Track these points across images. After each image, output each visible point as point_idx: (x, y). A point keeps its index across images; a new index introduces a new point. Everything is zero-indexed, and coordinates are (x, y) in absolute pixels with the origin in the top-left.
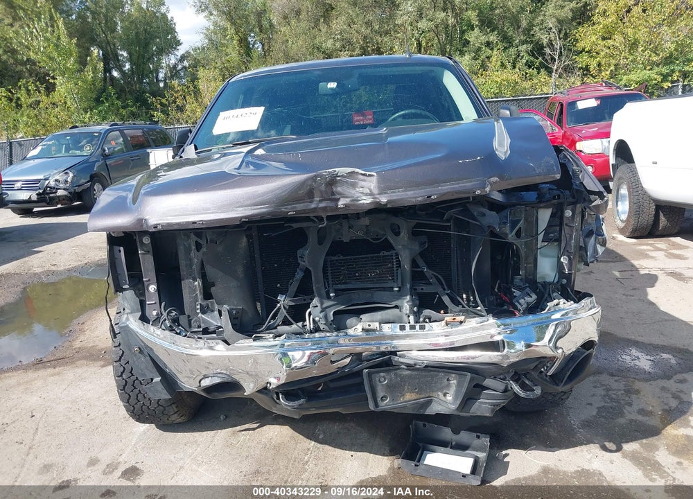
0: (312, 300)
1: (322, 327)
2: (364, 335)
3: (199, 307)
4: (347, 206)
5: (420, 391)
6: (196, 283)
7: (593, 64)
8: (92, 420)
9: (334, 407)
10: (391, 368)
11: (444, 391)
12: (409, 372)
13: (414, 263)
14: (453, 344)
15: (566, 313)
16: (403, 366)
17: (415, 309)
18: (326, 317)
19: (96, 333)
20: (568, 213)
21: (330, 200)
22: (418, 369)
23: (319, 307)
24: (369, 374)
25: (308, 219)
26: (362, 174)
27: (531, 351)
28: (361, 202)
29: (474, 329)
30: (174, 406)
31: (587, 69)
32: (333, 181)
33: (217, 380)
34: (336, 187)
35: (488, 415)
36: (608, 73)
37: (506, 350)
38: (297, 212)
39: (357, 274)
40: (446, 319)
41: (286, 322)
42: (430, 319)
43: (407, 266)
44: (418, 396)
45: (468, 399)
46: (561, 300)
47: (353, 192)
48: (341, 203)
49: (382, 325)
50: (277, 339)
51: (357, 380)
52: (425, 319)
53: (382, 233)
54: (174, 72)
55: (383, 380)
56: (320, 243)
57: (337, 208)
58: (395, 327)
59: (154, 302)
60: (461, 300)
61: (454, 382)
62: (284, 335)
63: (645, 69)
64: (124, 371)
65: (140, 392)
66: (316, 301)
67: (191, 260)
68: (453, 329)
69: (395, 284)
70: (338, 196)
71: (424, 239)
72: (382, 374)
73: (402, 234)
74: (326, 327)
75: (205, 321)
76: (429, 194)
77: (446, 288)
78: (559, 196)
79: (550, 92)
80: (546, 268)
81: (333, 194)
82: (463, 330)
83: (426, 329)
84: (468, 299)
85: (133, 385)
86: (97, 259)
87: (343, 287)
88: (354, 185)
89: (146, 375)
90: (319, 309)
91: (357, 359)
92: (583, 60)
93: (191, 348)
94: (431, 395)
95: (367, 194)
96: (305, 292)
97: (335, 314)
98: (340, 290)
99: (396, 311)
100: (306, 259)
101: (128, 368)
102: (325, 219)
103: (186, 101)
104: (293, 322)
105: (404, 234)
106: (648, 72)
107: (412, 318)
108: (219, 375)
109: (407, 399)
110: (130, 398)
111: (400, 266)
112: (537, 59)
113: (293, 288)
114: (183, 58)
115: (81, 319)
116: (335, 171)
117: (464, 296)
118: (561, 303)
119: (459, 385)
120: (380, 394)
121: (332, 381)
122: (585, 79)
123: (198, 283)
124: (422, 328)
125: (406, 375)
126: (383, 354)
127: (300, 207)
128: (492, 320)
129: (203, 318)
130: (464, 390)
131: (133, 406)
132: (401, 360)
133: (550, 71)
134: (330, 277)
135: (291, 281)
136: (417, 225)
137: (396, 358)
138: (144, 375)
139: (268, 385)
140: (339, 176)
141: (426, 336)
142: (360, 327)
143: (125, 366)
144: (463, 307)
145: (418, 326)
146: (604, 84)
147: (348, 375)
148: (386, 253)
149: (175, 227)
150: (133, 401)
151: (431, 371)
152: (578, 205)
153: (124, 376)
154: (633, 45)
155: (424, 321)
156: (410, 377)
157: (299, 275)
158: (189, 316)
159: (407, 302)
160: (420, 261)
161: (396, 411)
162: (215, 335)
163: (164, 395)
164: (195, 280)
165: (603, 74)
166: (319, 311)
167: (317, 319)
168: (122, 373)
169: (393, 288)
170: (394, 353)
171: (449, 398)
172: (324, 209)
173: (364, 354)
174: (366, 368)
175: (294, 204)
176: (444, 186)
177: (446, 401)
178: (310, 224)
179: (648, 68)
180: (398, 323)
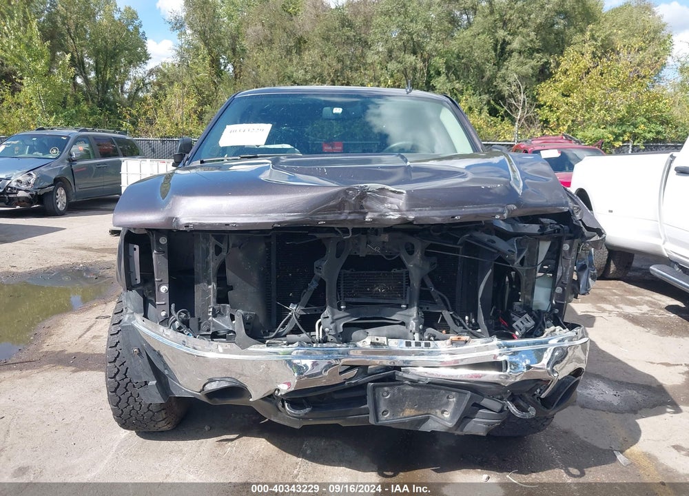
0: (323, 310)
1: (330, 338)
2: (372, 348)
3: (211, 310)
4: (374, 220)
5: (419, 408)
6: (210, 287)
7: (553, 119)
8: (67, 424)
9: (336, 418)
10: (395, 383)
11: (443, 409)
12: (412, 388)
13: (423, 283)
14: (458, 363)
15: (563, 339)
16: (407, 382)
17: (421, 327)
18: (336, 328)
19: (64, 338)
20: (566, 247)
21: (358, 213)
22: (421, 386)
23: (330, 318)
24: (374, 387)
25: (332, 230)
26: (392, 191)
27: (531, 373)
28: (388, 217)
29: (478, 349)
30: (163, 412)
31: (546, 121)
32: (363, 195)
33: (224, 384)
34: (366, 201)
35: (482, 434)
36: (566, 128)
37: (509, 370)
38: (328, 222)
39: (368, 289)
40: (451, 337)
41: (296, 331)
42: (434, 337)
43: (416, 284)
44: (417, 413)
45: (465, 418)
46: (558, 327)
47: (382, 207)
48: (368, 218)
49: (389, 340)
50: (290, 346)
51: (360, 393)
52: (430, 337)
53: (397, 251)
54: (141, 85)
55: (386, 394)
56: (338, 256)
57: (364, 222)
58: (401, 343)
59: (163, 303)
60: (463, 322)
61: (453, 400)
62: (297, 343)
63: (599, 127)
64: (118, 373)
65: (131, 396)
66: (327, 312)
67: (207, 263)
68: (458, 348)
69: (404, 302)
70: (366, 210)
71: (434, 259)
72: (386, 388)
73: (416, 253)
74: (335, 339)
75: (215, 325)
76: (454, 214)
77: (450, 308)
78: (559, 230)
79: (513, 139)
80: (541, 297)
81: (362, 207)
82: (468, 349)
83: (431, 347)
84: (470, 321)
85: (125, 388)
86: (60, 264)
87: (354, 300)
88: (383, 201)
89: (141, 378)
90: (329, 320)
91: (363, 372)
92: (545, 113)
93: (203, 349)
94: (429, 412)
95: (395, 210)
96: (318, 302)
97: (345, 326)
98: (350, 303)
99: (402, 328)
100: (323, 271)
101: (123, 369)
102: (350, 232)
103: (157, 114)
104: (303, 331)
105: (418, 254)
106: (602, 131)
107: (417, 336)
108: (227, 379)
109: (406, 415)
110: (120, 401)
111: (409, 285)
112: (503, 108)
113: (306, 298)
114: (151, 72)
115: (47, 324)
116: (366, 186)
117: (467, 318)
118: (557, 330)
119: (458, 403)
120: (382, 408)
121: (335, 392)
122: (545, 131)
123: (212, 287)
124: (427, 345)
125: (409, 391)
126: (387, 368)
127: (331, 217)
128: (496, 341)
129: (213, 322)
130: (463, 408)
131: (122, 410)
132: (405, 375)
133: (513, 121)
134: (342, 290)
135: (305, 291)
136: (431, 246)
137: (400, 374)
138: (140, 377)
139: (277, 392)
140: (370, 192)
141: (430, 353)
142: (368, 340)
143: (120, 368)
144: (465, 328)
145: (423, 344)
146: (564, 138)
147: (354, 387)
148: (397, 271)
149: (207, 228)
150: (123, 404)
151: (433, 388)
152: (576, 240)
153: (118, 378)
154: (590, 105)
155: (429, 339)
156: (411, 393)
157: (313, 285)
158: (199, 319)
159: (414, 319)
160: (428, 282)
161: (393, 426)
162: (225, 340)
163: (158, 399)
164: (209, 283)
165: (561, 128)
166: (329, 322)
167: (327, 330)
168: (116, 375)
169: (401, 305)
170: (398, 368)
171: (447, 415)
172: (352, 221)
173: (369, 367)
174: (371, 382)
175: (325, 214)
176: (467, 208)
177: (443, 419)
178: (332, 235)
179: (603, 127)
180: (404, 339)
